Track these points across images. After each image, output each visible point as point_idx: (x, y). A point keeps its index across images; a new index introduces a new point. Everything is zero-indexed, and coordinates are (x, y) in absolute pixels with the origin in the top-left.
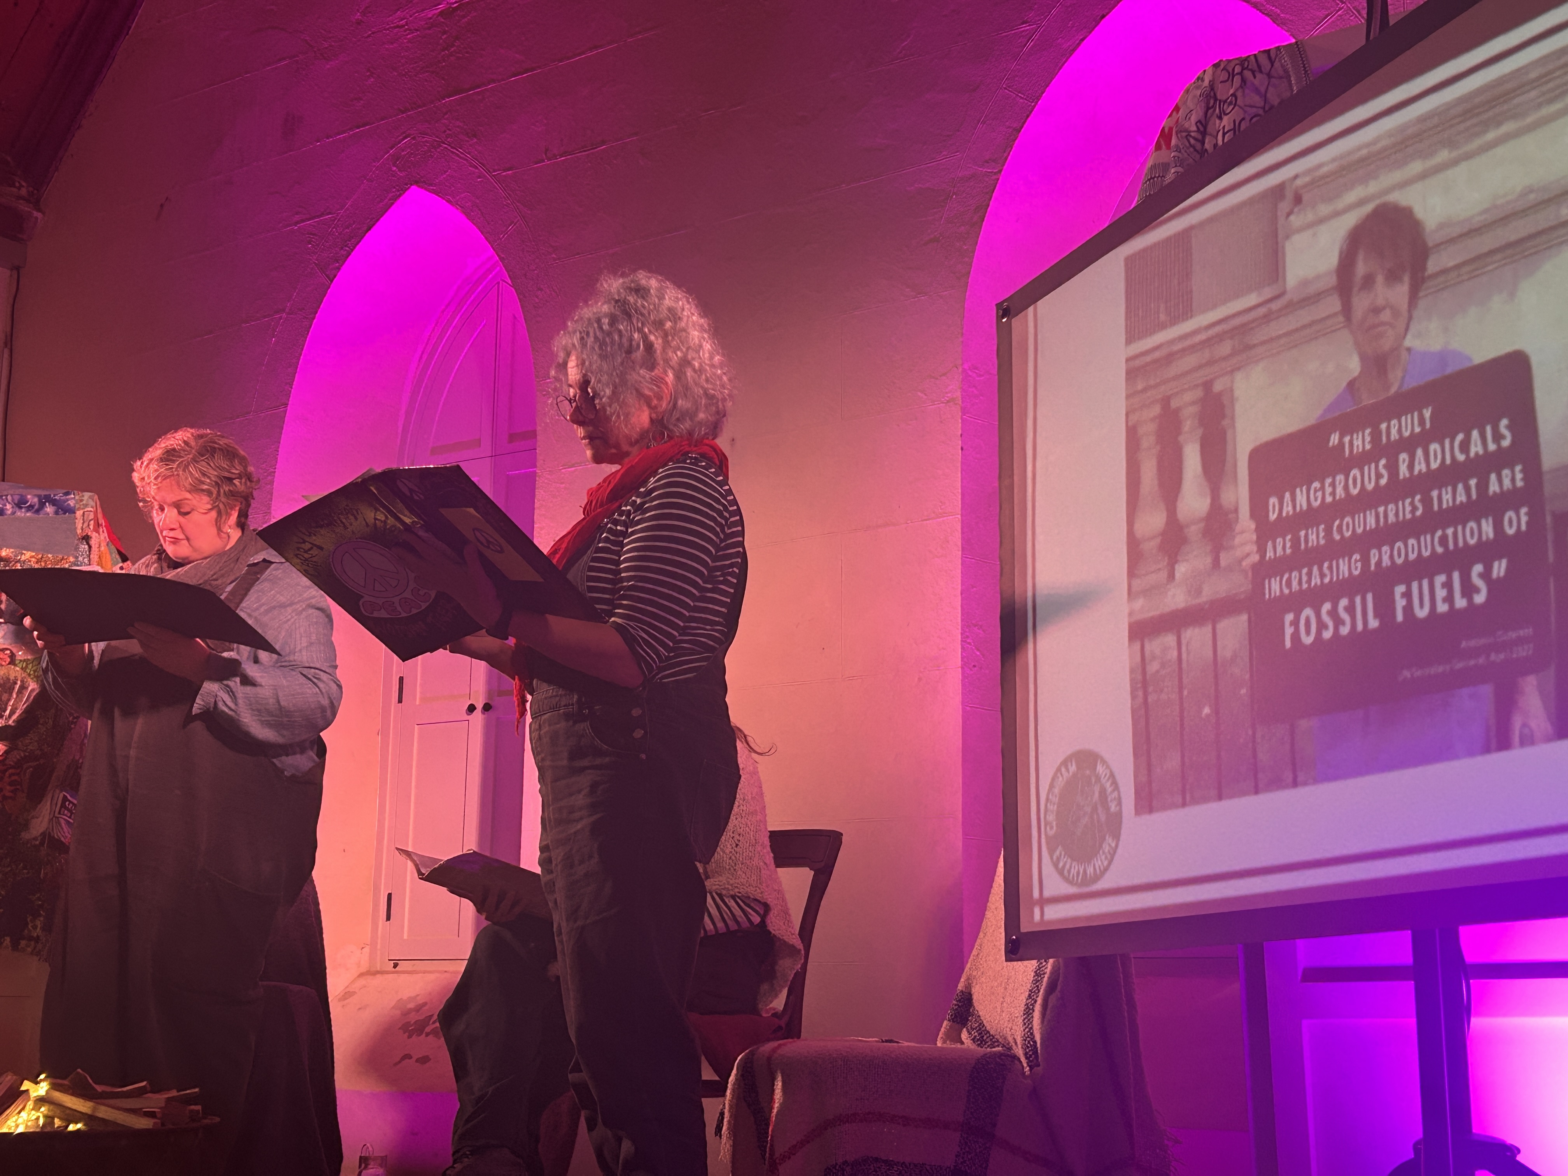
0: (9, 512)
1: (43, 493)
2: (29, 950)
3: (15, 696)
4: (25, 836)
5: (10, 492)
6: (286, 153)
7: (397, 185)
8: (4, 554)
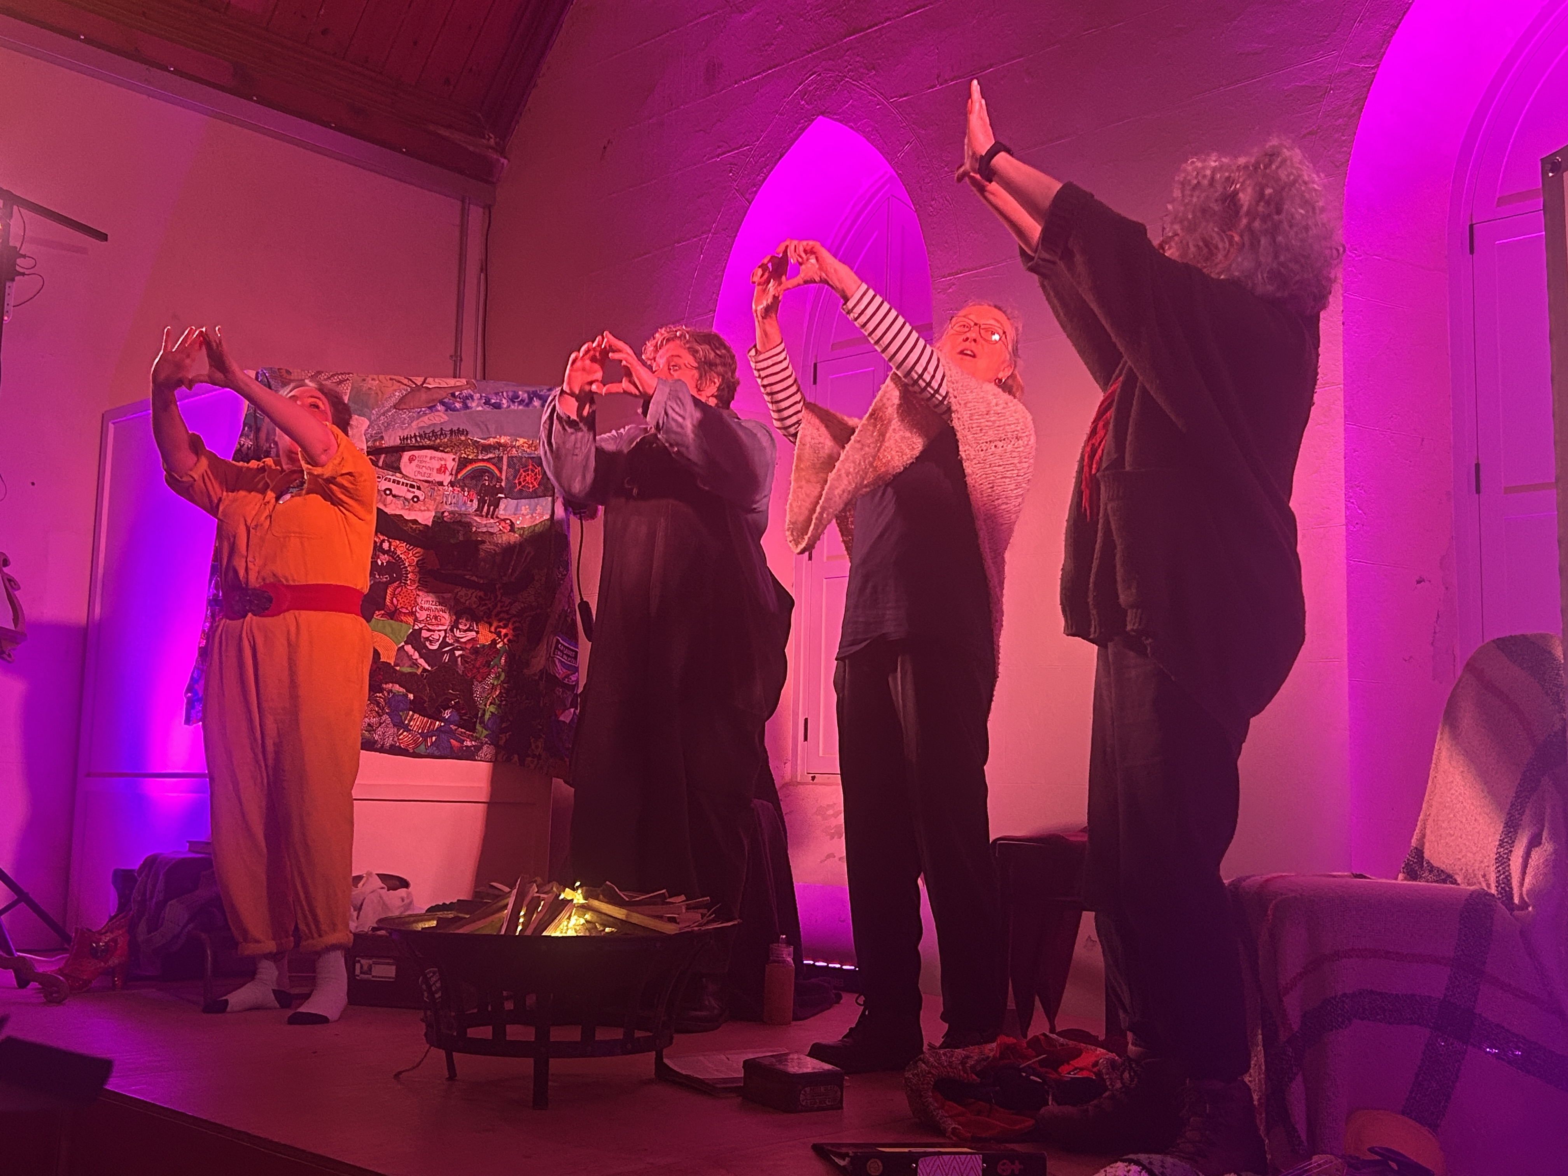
0: (505, 406)
1: (531, 389)
2: (532, 766)
5: (506, 389)
6: (709, 96)
7: (805, 117)
8: (502, 441)
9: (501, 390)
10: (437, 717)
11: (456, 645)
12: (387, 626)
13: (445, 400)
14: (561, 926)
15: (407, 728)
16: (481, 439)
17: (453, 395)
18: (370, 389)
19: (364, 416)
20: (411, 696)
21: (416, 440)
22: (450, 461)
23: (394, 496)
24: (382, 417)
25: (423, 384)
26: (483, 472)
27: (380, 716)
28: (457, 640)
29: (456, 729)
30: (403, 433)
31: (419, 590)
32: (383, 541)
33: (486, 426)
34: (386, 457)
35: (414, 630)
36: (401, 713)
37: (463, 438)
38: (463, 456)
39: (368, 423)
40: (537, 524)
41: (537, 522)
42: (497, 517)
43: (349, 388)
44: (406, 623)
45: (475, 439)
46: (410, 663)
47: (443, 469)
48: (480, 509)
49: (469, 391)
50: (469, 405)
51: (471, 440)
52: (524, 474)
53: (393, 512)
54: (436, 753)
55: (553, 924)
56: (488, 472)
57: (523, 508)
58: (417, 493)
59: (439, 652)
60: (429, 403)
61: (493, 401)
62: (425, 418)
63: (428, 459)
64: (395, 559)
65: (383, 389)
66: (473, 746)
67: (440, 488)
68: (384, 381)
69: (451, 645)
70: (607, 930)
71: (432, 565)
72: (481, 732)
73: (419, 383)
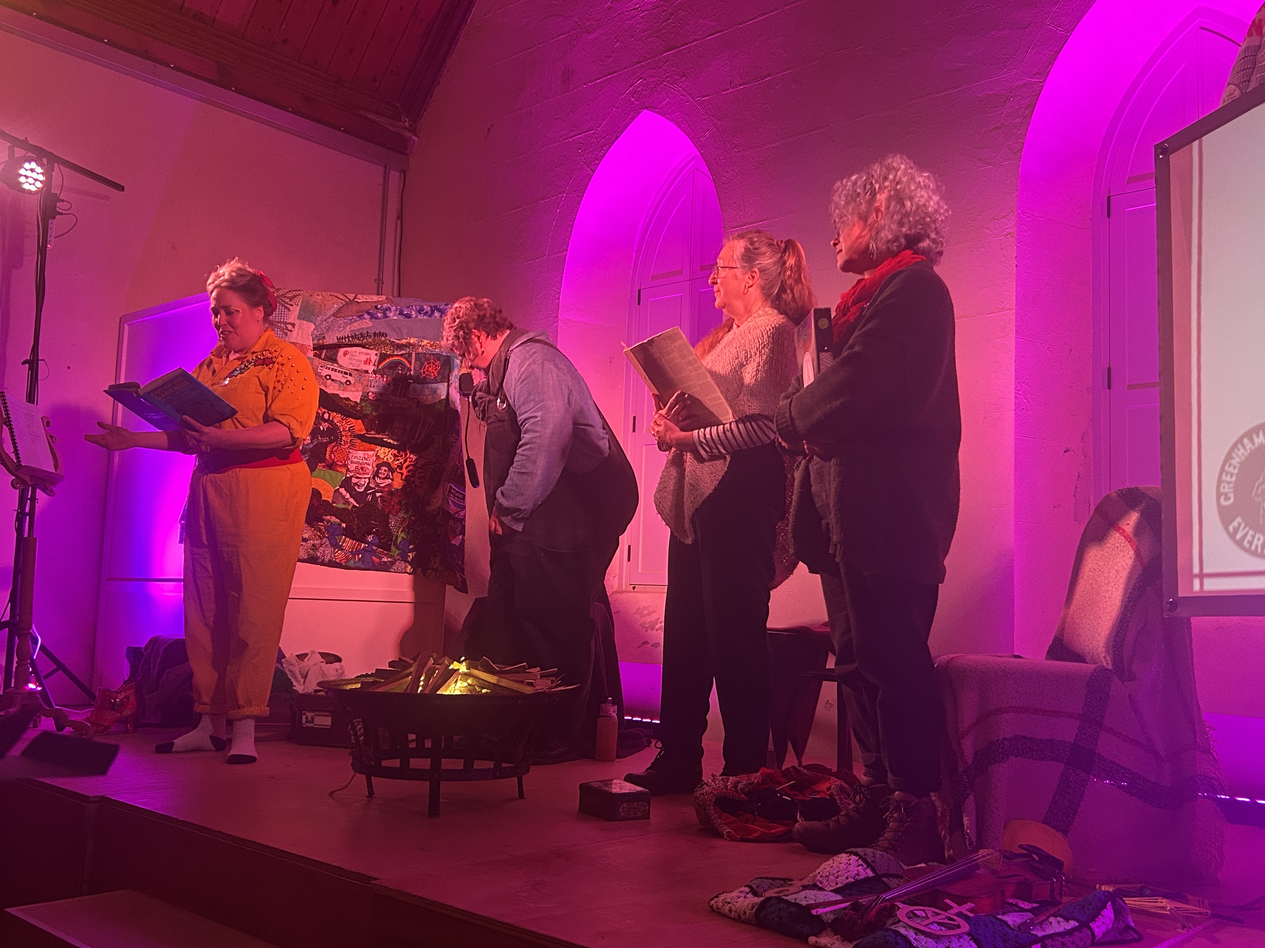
0: (414, 316)
1: (433, 304)
2: (432, 576)
3: (420, 426)
4: (428, 508)
5: (414, 304)
6: (564, 93)
7: (634, 110)
8: (412, 341)
9: (412, 304)
10: (362, 540)
11: (377, 488)
12: (327, 474)
13: (370, 311)
14: (450, 688)
15: (341, 548)
16: (397, 340)
17: (376, 307)
18: (315, 302)
19: (311, 322)
20: (344, 525)
21: (349, 339)
22: (373, 355)
23: (333, 380)
24: (324, 323)
25: (354, 299)
26: (399, 363)
27: (321, 539)
28: (378, 485)
29: (376, 549)
30: (340, 334)
32: (324, 413)
33: (400, 330)
34: (327, 351)
35: (346, 477)
36: (336, 537)
37: (383, 339)
38: (383, 352)
39: (314, 327)
40: (436, 403)
42: (408, 397)
43: (301, 301)
44: (341, 472)
45: (392, 340)
46: (344, 501)
47: (368, 361)
48: (395, 391)
49: (388, 304)
50: (388, 315)
51: (389, 340)
52: (427, 366)
53: (332, 392)
54: (363, 566)
55: (444, 686)
56: (402, 364)
57: (426, 390)
58: (350, 378)
59: (364, 494)
60: (359, 312)
61: (405, 312)
62: (356, 324)
63: (357, 354)
64: (333, 426)
65: (325, 303)
66: (389, 561)
67: (366, 375)
68: (326, 296)
69: (374, 488)
70: (484, 691)
71: (360, 431)
72: (395, 551)
73: (352, 299)
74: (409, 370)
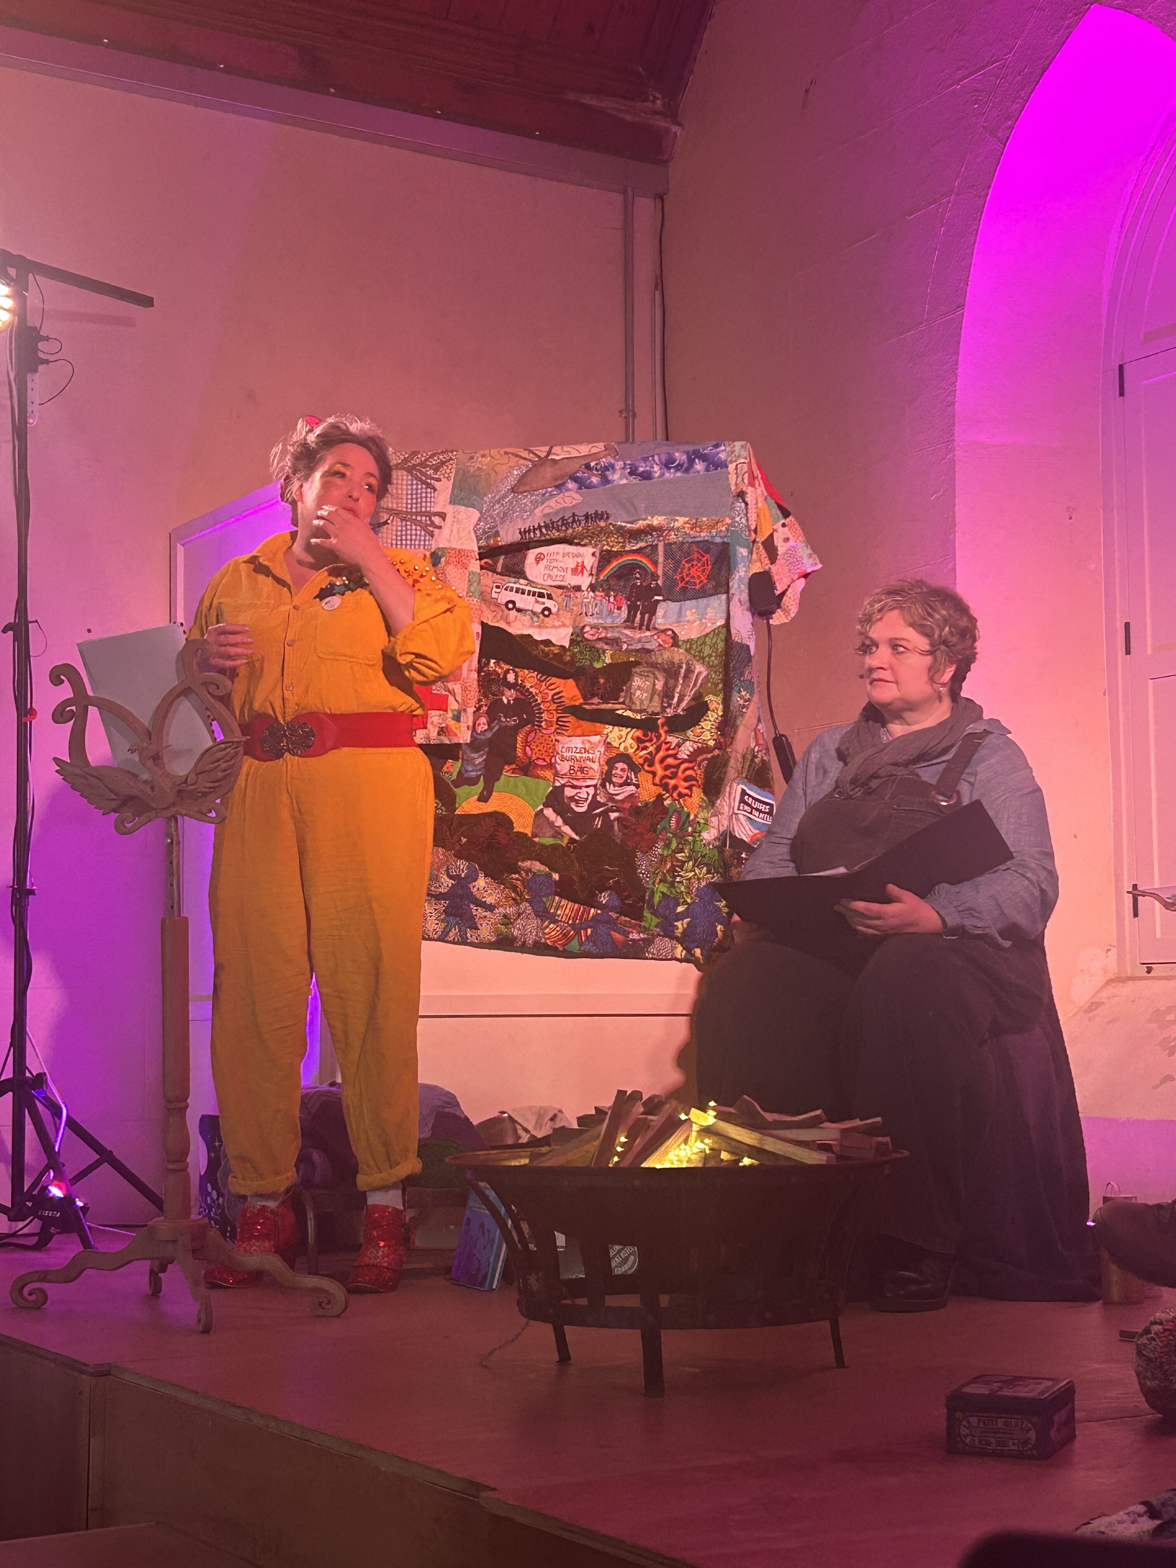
0: (657, 475)
1: (691, 448)
4: (705, 837)
8: (655, 523)
9: (651, 453)
10: (590, 902)
11: (610, 804)
12: (520, 784)
13: (578, 474)
14: (668, 1156)
15: (553, 919)
16: (628, 522)
17: (588, 467)
18: (479, 469)
19: (474, 506)
20: (556, 876)
21: (542, 532)
22: (588, 555)
23: (519, 610)
24: (497, 506)
25: (548, 455)
26: (632, 568)
27: (518, 904)
28: (611, 797)
29: (618, 918)
30: (524, 524)
31: (557, 733)
33: (633, 504)
34: (504, 558)
35: (555, 788)
36: (544, 899)
37: (602, 524)
38: (606, 547)
39: (476, 515)
40: (707, 635)
41: (708, 631)
42: (655, 629)
43: (453, 471)
44: (545, 779)
45: (619, 523)
46: (552, 832)
47: (579, 568)
48: (630, 619)
49: (609, 457)
50: (610, 478)
51: (614, 526)
52: (687, 566)
53: (519, 632)
54: (594, 951)
55: (657, 1153)
56: (640, 567)
57: (688, 613)
58: (549, 603)
59: (588, 816)
60: (557, 480)
61: (641, 469)
62: (552, 502)
63: (560, 557)
65: (496, 469)
66: (642, 939)
67: (578, 594)
68: (498, 456)
69: (604, 804)
70: (742, 1162)
71: (572, 699)
72: (650, 920)
73: (543, 455)
74: (655, 577)
